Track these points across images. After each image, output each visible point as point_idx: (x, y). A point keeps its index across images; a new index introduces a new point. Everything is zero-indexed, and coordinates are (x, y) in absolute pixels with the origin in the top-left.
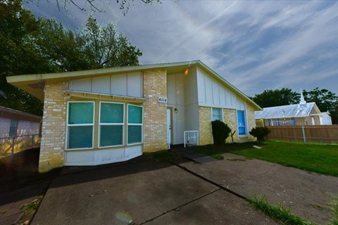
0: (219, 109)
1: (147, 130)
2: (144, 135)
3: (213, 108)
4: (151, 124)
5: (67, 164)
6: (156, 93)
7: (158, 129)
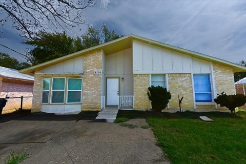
0: (164, 75)
1: (85, 94)
2: (83, 98)
3: (152, 75)
4: (88, 90)
5: (41, 111)
6: (92, 68)
7: (93, 93)
